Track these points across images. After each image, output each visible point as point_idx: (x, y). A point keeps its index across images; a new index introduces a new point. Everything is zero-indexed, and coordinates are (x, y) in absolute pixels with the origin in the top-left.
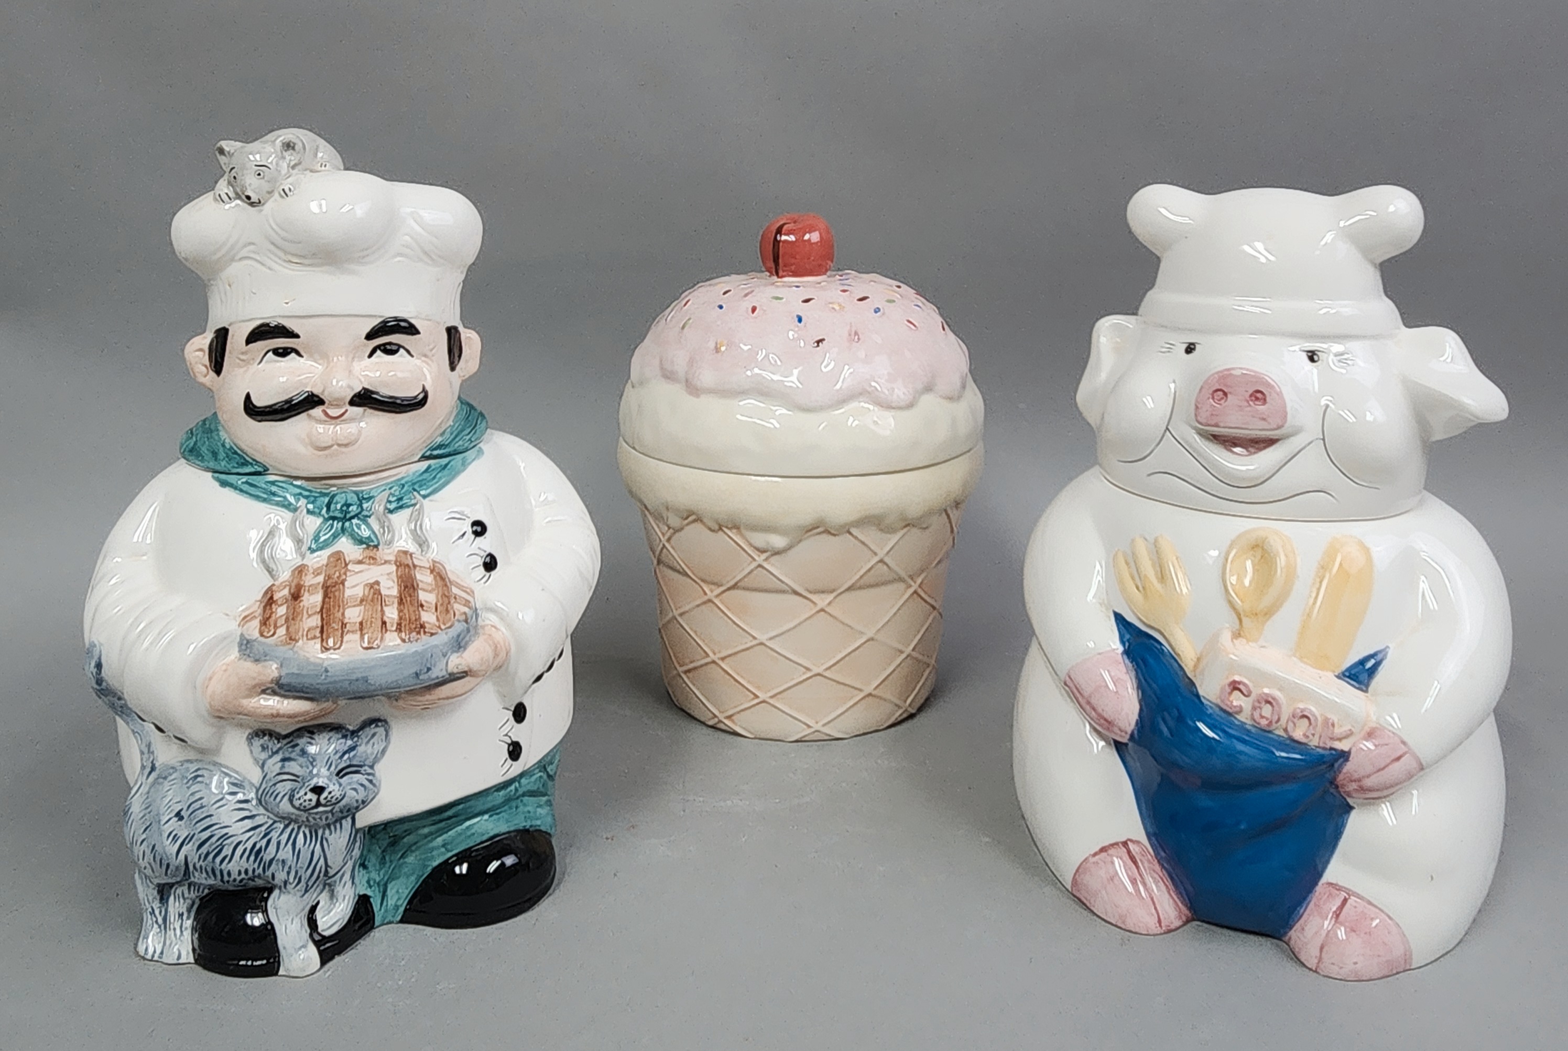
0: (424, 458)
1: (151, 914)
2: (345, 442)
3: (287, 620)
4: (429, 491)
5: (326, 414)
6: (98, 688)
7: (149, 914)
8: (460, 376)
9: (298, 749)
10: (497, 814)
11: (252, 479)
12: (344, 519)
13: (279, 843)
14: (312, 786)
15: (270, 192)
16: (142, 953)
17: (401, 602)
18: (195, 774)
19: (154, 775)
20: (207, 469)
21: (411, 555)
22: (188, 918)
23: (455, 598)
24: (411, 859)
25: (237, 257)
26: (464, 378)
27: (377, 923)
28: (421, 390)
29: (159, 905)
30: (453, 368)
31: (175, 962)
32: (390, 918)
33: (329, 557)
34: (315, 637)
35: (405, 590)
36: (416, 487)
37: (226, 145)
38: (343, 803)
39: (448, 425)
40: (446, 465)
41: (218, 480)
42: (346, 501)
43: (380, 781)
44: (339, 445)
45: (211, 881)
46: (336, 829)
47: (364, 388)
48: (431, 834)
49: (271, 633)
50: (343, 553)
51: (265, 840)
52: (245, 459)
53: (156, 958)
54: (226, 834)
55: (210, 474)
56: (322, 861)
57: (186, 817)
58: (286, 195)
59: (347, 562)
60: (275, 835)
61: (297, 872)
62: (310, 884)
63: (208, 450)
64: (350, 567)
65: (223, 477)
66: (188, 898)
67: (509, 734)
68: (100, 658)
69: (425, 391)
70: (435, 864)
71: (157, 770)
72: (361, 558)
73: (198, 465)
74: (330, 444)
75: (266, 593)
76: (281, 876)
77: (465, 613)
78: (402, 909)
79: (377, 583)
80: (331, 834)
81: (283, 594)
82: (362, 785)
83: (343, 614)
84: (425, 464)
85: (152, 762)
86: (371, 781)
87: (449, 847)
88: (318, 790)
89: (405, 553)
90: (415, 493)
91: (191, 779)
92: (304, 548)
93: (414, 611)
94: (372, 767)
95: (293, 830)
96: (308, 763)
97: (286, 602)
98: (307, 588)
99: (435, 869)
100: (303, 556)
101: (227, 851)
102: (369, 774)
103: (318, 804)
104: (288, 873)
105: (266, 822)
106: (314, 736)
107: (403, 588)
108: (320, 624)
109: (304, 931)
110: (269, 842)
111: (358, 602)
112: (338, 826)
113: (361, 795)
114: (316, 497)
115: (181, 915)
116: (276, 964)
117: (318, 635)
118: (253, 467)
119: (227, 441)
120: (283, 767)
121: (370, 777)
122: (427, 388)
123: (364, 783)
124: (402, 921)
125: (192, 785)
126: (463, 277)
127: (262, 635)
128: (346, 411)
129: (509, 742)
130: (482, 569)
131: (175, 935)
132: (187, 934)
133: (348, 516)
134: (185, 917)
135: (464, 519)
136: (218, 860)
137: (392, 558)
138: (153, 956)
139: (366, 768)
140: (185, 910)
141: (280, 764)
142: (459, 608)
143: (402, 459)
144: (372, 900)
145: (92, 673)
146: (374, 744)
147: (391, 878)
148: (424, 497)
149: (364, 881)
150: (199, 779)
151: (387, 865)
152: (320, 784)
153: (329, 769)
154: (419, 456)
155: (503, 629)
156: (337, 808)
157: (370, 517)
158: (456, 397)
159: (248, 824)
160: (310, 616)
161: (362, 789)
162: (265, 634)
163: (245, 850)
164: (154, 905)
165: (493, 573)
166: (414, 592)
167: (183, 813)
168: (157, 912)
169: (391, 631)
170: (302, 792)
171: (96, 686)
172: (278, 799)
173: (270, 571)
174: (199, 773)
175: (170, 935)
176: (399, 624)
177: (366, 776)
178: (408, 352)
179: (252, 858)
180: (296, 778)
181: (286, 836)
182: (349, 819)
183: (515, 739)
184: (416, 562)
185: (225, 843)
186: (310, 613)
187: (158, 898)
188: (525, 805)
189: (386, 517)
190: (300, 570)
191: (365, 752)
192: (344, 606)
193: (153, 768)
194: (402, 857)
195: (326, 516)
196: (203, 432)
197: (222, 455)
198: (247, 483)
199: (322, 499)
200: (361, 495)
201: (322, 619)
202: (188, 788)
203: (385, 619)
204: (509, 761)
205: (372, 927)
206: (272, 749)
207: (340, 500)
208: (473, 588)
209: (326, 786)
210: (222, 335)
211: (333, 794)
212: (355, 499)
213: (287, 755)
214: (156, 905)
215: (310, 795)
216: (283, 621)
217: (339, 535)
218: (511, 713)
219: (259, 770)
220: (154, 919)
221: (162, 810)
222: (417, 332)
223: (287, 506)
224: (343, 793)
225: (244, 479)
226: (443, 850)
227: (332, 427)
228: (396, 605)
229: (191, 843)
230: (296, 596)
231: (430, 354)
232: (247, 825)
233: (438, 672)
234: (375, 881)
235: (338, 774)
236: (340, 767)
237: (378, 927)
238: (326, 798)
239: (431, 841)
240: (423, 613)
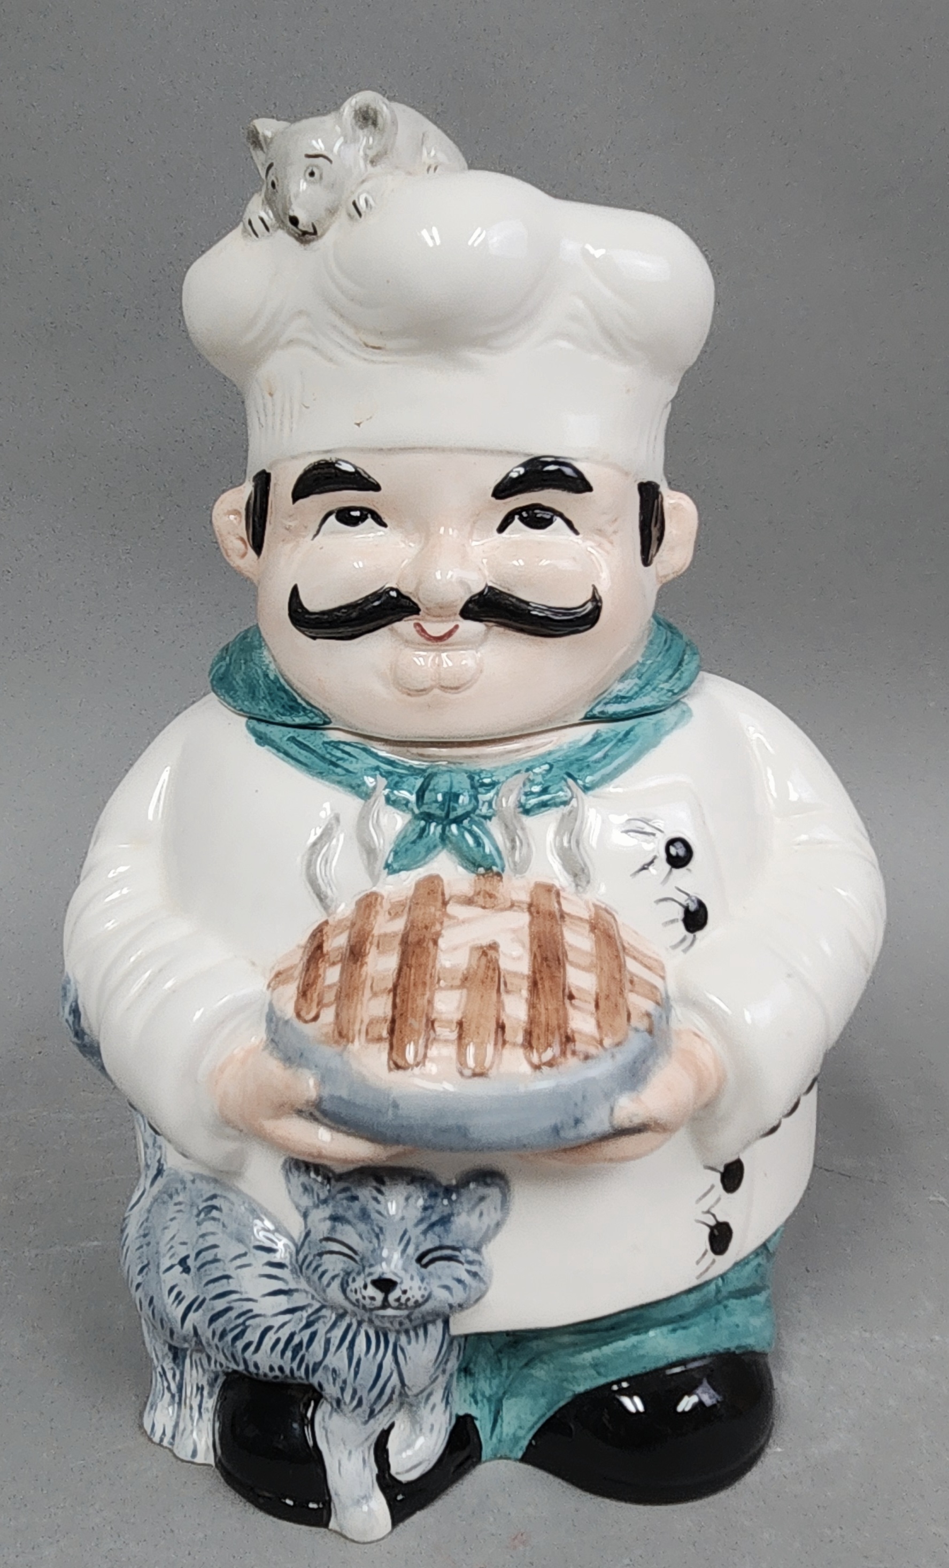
0: (590, 719)
1: (161, 1376)
2: (456, 685)
3: (338, 998)
4: (597, 776)
5: (422, 631)
6: (79, 1042)
7: (158, 1375)
8: (658, 576)
9: (356, 1205)
10: (684, 1328)
11: (302, 735)
12: (446, 821)
13: (328, 1341)
14: (375, 1277)
15: (332, 212)
16: (148, 1427)
17: (534, 985)
18: (210, 1203)
19: (160, 1181)
20: (241, 712)
21: (558, 895)
22: (210, 1396)
23: (632, 982)
24: (540, 1372)
25: (283, 340)
26: (664, 581)
27: (483, 1459)
28: (589, 596)
29: (172, 1365)
30: (646, 561)
31: (189, 1459)
32: (504, 1451)
33: (418, 885)
34: (380, 1039)
35: (542, 963)
36: (573, 770)
37: (266, 127)
38: (428, 1307)
39: (634, 662)
40: (627, 734)
41: (254, 732)
42: (451, 788)
43: (491, 1274)
44: (444, 688)
45: (233, 1366)
46: (417, 1335)
47: (491, 588)
48: (574, 1345)
49: (312, 1014)
50: (442, 880)
51: (308, 1332)
52: (295, 701)
53: (165, 1443)
54: (251, 1311)
55: (244, 720)
56: (395, 1379)
57: (193, 1270)
58: (360, 214)
59: (447, 897)
60: (321, 1328)
61: (355, 1392)
62: (377, 1408)
63: (242, 680)
64: (452, 909)
65: (262, 727)
66: (208, 1371)
67: (713, 1211)
68: (76, 1001)
69: (596, 600)
70: (581, 1389)
71: (165, 1174)
72: (470, 893)
73: (229, 704)
74: (426, 685)
75: (313, 935)
76: (331, 1390)
77: (648, 1015)
78: (525, 1443)
79: (494, 947)
80: (409, 1342)
81: (337, 942)
82: (459, 1281)
83: (430, 1002)
84: (589, 730)
85: (159, 1161)
86: (475, 1275)
87: (602, 1370)
88: (385, 1285)
89: (549, 889)
90: (570, 781)
91: (203, 1209)
92: (380, 864)
93: (557, 1011)
94: (477, 1250)
95: (349, 1326)
96: (373, 1235)
97: (341, 960)
98: (375, 942)
99: (579, 1399)
100: (375, 878)
101: (252, 1336)
102: (471, 1263)
103: (385, 1305)
104: (343, 1390)
105: (309, 1305)
106: (383, 1189)
107: (539, 960)
108: (389, 1014)
109: (367, 1470)
110: (313, 1336)
111: (458, 982)
112: (421, 1332)
113: (459, 1295)
114: (401, 776)
115: (200, 1389)
116: (325, 1512)
117: (385, 1034)
118: (306, 715)
119: (272, 666)
120: (333, 1229)
121: (474, 1268)
122: (602, 592)
123: (463, 1278)
124: (524, 1459)
125: (204, 1220)
126: (673, 391)
127: (298, 1015)
128: (457, 627)
129: (712, 1222)
130: (681, 926)
131: (192, 1418)
132: (208, 1416)
133: (453, 815)
134: (205, 1393)
135: (654, 835)
136: (240, 1344)
137: (525, 897)
138: (162, 1440)
139: (469, 1252)
140: (204, 1383)
141: (328, 1224)
142: (639, 1003)
143: (550, 720)
144: (477, 1423)
145: (67, 1021)
146: (481, 1214)
147: (508, 1392)
148: (586, 789)
149: (467, 1394)
150: (215, 1213)
151: (504, 1373)
152: (388, 1276)
153: (404, 1251)
154: (582, 716)
155: (714, 1041)
156: (417, 1313)
157: (490, 818)
158: (650, 613)
159: (283, 1302)
160: (375, 994)
161: (460, 1287)
162: (303, 1013)
163: (278, 1340)
164: (165, 1365)
165: (699, 934)
166: (558, 969)
167: (190, 1262)
168: (169, 1375)
169: (514, 1045)
170: (359, 1283)
171: (75, 1040)
172: (325, 1279)
173: (321, 897)
174: (215, 1202)
175: (185, 1415)
176: (529, 1034)
177: (467, 1266)
178: (569, 523)
179: (289, 1354)
180: (351, 1254)
181: (337, 1333)
182: (440, 1324)
183: (721, 1219)
184: (566, 908)
185: (248, 1323)
186: (375, 989)
187: (171, 1355)
188: (730, 1314)
189: (519, 821)
190: (368, 903)
191: (468, 1225)
192: (432, 984)
193: (160, 1172)
194: (526, 1365)
195: (417, 811)
196: (242, 650)
197: (262, 691)
198: (293, 739)
199: (412, 779)
200: (477, 778)
201: (394, 1006)
202: (199, 1224)
203: (504, 1018)
204: (710, 1255)
205: (479, 1460)
206: (318, 1196)
207: (441, 784)
208: (665, 962)
209: (398, 1280)
210: (263, 481)
211: (409, 1295)
212: (467, 783)
213: (340, 1212)
214: (168, 1364)
215: (371, 1291)
216: (330, 996)
217: (435, 847)
218: (718, 1176)
219: (301, 1220)
220: (166, 1384)
221: (163, 1249)
222: (588, 488)
223: (358, 789)
224: (426, 1294)
225: (292, 732)
226: (593, 1372)
227: (433, 654)
228: (525, 993)
229: (201, 1311)
230: (355, 954)
231: (610, 529)
232: (280, 1304)
233: (596, 1123)
234: (483, 1395)
235: (419, 1260)
236: (423, 1249)
237: (486, 1461)
238: (398, 1300)
239: (572, 1355)
240: (571, 1012)
